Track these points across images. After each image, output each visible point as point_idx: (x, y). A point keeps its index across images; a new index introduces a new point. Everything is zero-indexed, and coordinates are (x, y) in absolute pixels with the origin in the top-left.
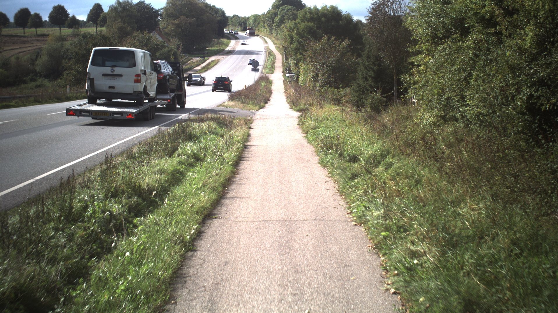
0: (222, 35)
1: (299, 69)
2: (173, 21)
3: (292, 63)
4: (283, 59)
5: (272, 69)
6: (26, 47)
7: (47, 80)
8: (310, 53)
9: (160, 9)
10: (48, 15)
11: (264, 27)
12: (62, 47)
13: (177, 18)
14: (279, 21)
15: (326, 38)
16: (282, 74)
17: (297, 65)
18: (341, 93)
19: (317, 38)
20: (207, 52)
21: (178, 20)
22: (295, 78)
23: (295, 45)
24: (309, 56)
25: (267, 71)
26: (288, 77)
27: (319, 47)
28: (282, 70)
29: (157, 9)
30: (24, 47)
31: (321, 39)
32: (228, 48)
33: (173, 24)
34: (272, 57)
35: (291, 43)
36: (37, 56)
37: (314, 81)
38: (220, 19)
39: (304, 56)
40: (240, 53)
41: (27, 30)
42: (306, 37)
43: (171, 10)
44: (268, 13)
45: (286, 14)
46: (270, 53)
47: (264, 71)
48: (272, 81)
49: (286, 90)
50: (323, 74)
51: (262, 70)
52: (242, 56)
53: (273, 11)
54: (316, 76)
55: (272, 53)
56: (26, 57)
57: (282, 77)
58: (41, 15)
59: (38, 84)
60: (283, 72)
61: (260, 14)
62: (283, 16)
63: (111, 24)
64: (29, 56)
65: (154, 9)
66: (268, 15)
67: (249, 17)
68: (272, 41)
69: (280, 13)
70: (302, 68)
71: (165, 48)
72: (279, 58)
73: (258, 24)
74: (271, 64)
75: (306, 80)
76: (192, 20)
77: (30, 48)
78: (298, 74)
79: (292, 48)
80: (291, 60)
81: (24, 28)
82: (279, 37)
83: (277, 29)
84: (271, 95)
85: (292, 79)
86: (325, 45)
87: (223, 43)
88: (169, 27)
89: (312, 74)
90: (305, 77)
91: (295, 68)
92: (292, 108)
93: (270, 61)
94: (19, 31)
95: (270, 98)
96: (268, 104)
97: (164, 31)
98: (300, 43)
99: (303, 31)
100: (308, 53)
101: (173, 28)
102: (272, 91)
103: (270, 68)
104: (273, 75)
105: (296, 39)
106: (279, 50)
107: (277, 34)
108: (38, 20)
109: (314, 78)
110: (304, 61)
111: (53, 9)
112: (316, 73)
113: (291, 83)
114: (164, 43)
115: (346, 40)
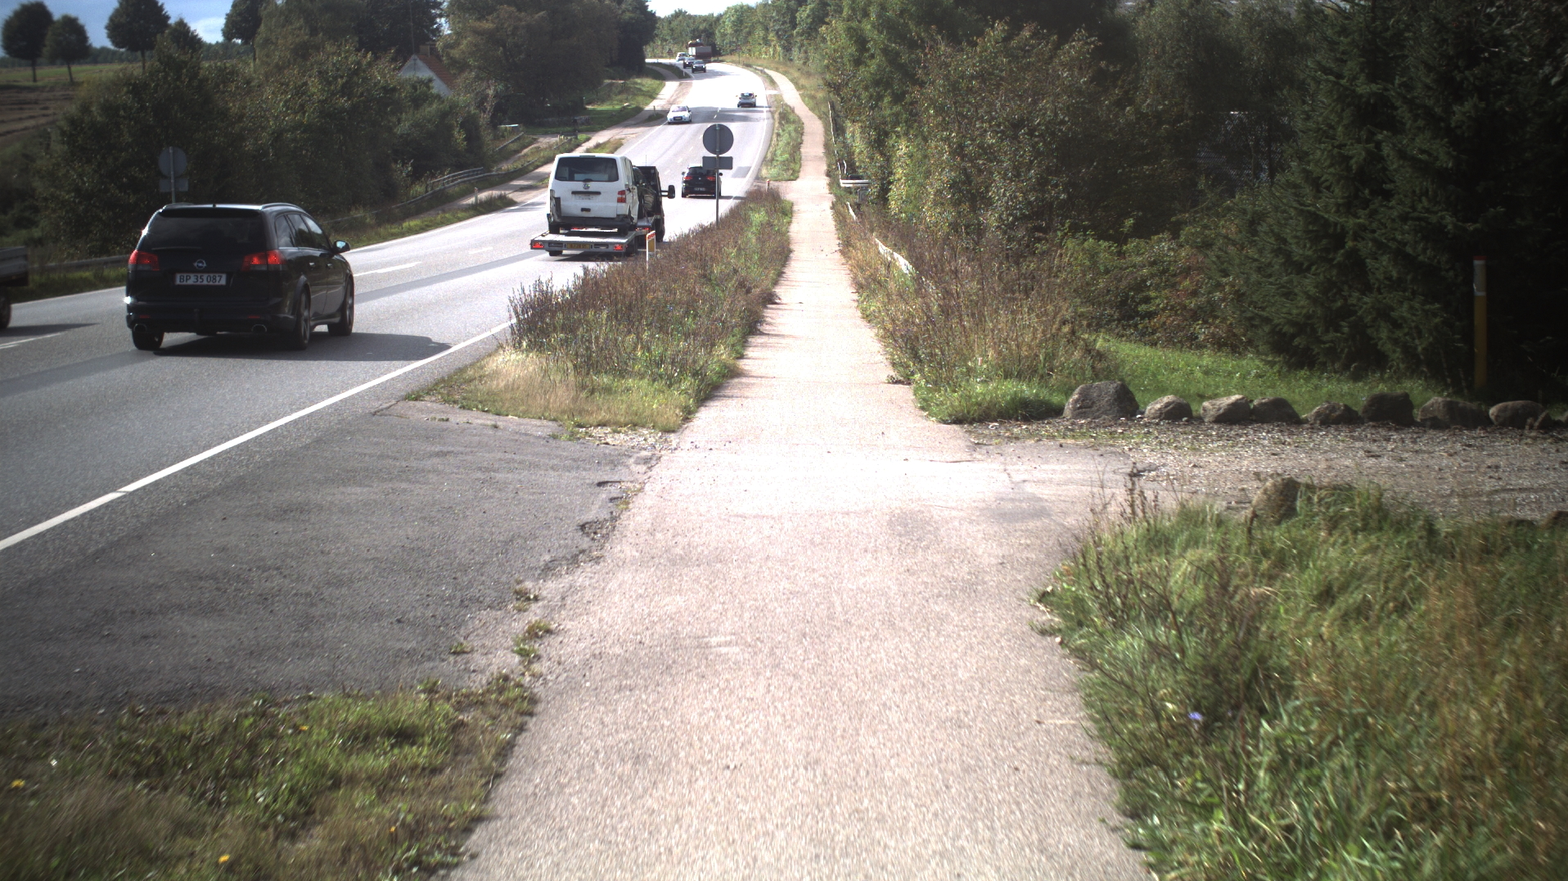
0: (638, 68)
1: (888, 159)
2: (477, 24)
3: (856, 139)
4: (827, 131)
5: (792, 165)
8: (935, 88)
11: (766, 42)
13: (489, 14)
14: (809, 20)
15: (998, 29)
16: (825, 180)
17: (879, 143)
18: (1136, 259)
19: (958, 34)
20: (585, 117)
21: (490, 18)
22: (873, 190)
23: (873, 68)
24: (933, 102)
25: (774, 171)
26: (848, 190)
27: (974, 66)
28: (824, 167)
31: (981, 34)
32: (655, 105)
33: (476, 32)
34: (791, 128)
35: (858, 62)
38: (631, 18)
39: (912, 105)
41: (41, 70)
46: (785, 116)
47: (764, 172)
48: (792, 205)
49: (846, 247)
50: (1016, 169)
51: (759, 170)
52: (695, 126)
54: (964, 183)
55: (791, 117)
57: (826, 190)
58: (81, 21)
60: (828, 174)
62: (823, 4)
66: (776, 4)
67: (720, 16)
68: (792, 80)
70: (899, 153)
71: (431, 104)
72: (815, 130)
73: (749, 33)
74: (789, 149)
75: (918, 198)
76: (536, 16)
77: (31, 123)
78: (883, 179)
79: (862, 81)
80: (853, 132)
81: (34, 65)
82: (812, 66)
83: (805, 42)
84: (784, 266)
85: (864, 199)
86: (996, 57)
87: (640, 90)
88: (465, 42)
89: (947, 176)
90: (913, 189)
91: (872, 159)
92: (907, 380)
93: (785, 138)
94: (21, 75)
95: (778, 290)
96: (762, 334)
97: (448, 55)
98: (892, 57)
99: (902, 12)
100: (929, 90)
101: (475, 46)
102: (792, 247)
103: (783, 163)
104: (794, 183)
105: (875, 44)
106: (815, 105)
107: (807, 59)
108: (73, 37)
109: (960, 191)
110: (910, 127)
111: (121, 4)
112: (965, 171)
113: (865, 214)
114: (429, 84)
115: (1077, 35)
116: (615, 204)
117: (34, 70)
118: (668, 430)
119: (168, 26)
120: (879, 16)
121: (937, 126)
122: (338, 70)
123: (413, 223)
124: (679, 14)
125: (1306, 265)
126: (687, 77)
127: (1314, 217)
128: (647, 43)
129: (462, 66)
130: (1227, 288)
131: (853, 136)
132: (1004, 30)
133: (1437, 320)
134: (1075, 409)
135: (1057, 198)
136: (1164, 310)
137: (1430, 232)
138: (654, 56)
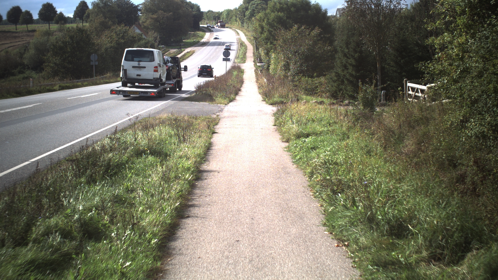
0: (198, 28)
1: (270, 58)
2: (152, 16)
3: (262, 52)
4: (254, 49)
5: (244, 59)
6: (16, 42)
7: (34, 72)
8: (280, 42)
9: (140, 4)
10: (38, 12)
11: (236, 21)
12: (48, 41)
13: (156, 13)
14: (249, 15)
15: (296, 27)
16: (253, 63)
17: (267, 54)
18: (316, 82)
19: (287, 27)
20: (183, 44)
22: (266, 66)
23: (265, 35)
24: (279, 45)
25: (239, 60)
26: (259, 66)
27: (290, 36)
28: (253, 60)
29: (136, 5)
30: (14, 42)
31: (292, 28)
32: (203, 40)
33: (152, 18)
34: (244, 48)
35: (261, 33)
36: (25, 50)
37: (285, 70)
38: (196, 14)
39: (275, 45)
40: (214, 44)
41: (18, 26)
42: (276, 27)
43: (149, 6)
44: (239, 8)
45: (256, 8)
46: (242, 44)
47: (236, 61)
48: (244, 70)
49: (257, 79)
50: (295, 62)
51: (234, 60)
52: (216, 47)
53: (244, 6)
54: (287, 65)
56: (15, 51)
57: (253, 66)
58: (31, 12)
59: (26, 76)
60: (254, 62)
61: (232, 9)
62: (254, 10)
63: (93, 19)
64: (18, 50)
65: (134, 5)
66: (239, 10)
67: (222, 13)
68: (244, 33)
69: (251, 7)
70: (272, 57)
71: (142, 41)
72: (250, 48)
73: (231, 18)
74: (243, 54)
75: (276, 69)
76: (169, 14)
77: (20, 43)
78: (268, 63)
79: (262, 38)
80: (261, 50)
82: (250, 29)
83: (248, 21)
85: (263, 68)
86: (295, 34)
87: (199, 36)
88: (148, 21)
89: (283, 63)
90: (275, 66)
91: (266, 58)
92: (265, 101)
93: (242, 51)
94: (12, 28)
96: (239, 95)
97: (143, 25)
98: (270, 32)
99: (273, 20)
101: (151, 22)
103: (241, 58)
104: (244, 64)
105: (266, 28)
106: (250, 41)
107: (248, 26)
108: (28, 17)
109: (286, 67)
110: (274, 50)
111: (43, 7)
112: (287, 62)
113: (262, 72)
114: (141, 35)
115: (316, 28)
116: (153, 73)
117: (16, 26)
118: (226, 105)
119: (57, 14)
120: (267, 21)
121: (281, 50)
122: (120, 31)
125: (335, 81)
126: (211, 31)
127: (337, 73)
128: (200, 21)
129: (148, 29)
133: (352, 90)
135: (304, 69)
136: (320, 91)
137: (351, 75)
138: (202, 24)
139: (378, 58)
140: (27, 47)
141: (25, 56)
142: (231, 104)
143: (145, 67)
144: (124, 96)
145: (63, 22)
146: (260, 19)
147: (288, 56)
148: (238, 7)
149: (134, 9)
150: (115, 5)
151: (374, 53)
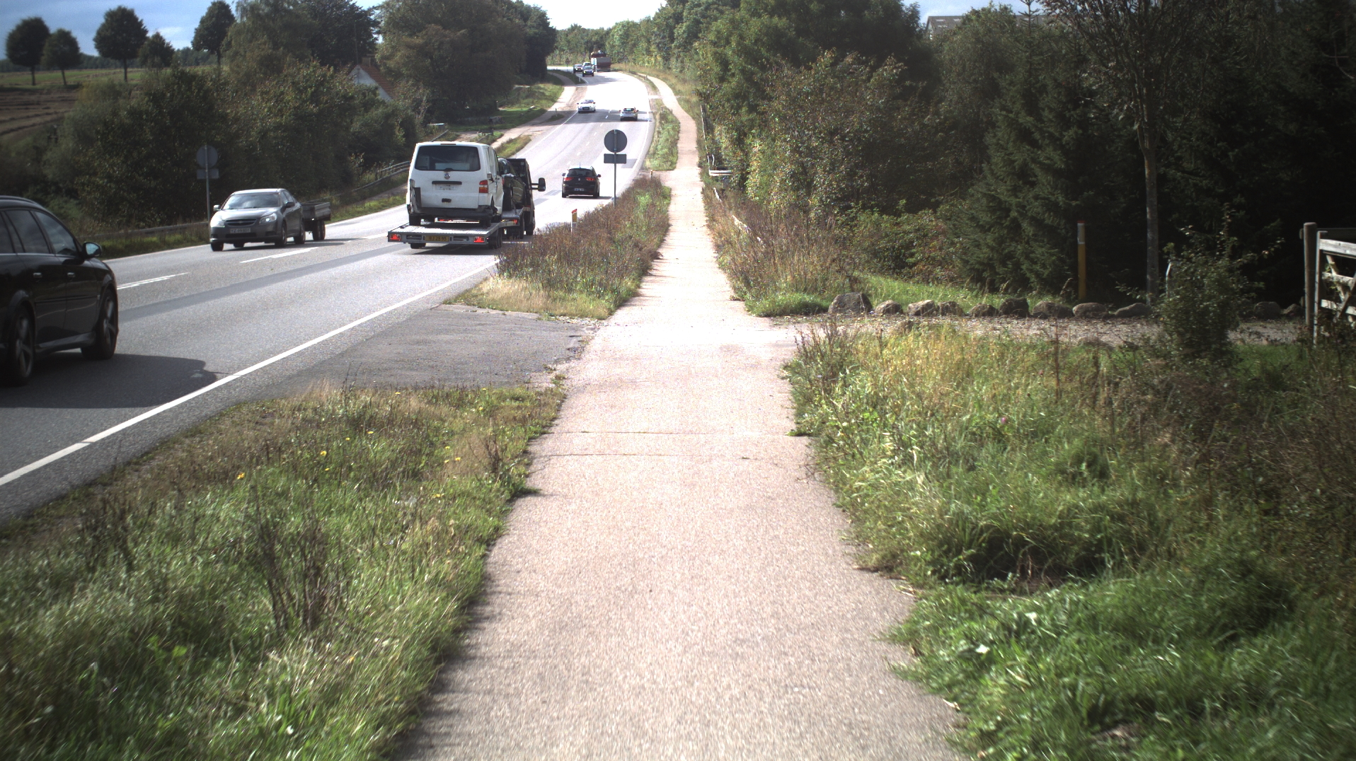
0: (541, 74)
1: (747, 154)
2: (409, 40)
3: (723, 138)
4: (699, 130)
5: (671, 158)
6: (28, 117)
8: (780, 103)
9: (374, 8)
10: (93, 34)
11: (649, 52)
13: (420, 31)
14: (685, 35)
15: (827, 57)
16: (698, 170)
17: (739, 141)
18: (906, 227)
19: (800, 59)
20: (498, 117)
21: (420, 34)
22: (735, 179)
23: (734, 85)
24: (778, 113)
25: (656, 162)
26: (716, 179)
27: (809, 84)
28: (697, 160)
29: (365, 8)
30: (22, 118)
31: (814, 60)
32: (557, 107)
33: (409, 46)
34: (670, 127)
35: (722, 79)
36: (49, 139)
37: (797, 189)
38: (536, 33)
39: (763, 113)
40: (584, 116)
41: (40, 75)
42: (767, 59)
43: (402, 11)
44: (658, 16)
45: (704, 16)
46: (664, 117)
47: (648, 163)
48: (670, 190)
49: (712, 220)
50: (832, 164)
51: (644, 162)
52: (590, 125)
53: (670, 11)
54: (801, 174)
55: (670, 117)
56: (22, 143)
57: (698, 178)
58: (74, 34)
60: (700, 165)
61: (637, 21)
62: (697, 22)
64: (29, 139)
65: (358, 8)
66: (658, 21)
67: (609, 31)
68: (671, 86)
69: (690, 14)
70: (755, 150)
71: (377, 108)
72: (689, 129)
73: (634, 45)
74: (668, 144)
75: (768, 185)
76: (459, 33)
77: (38, 120)
78: (743, 170)
79: (724, 95)
80: (721, 131)
81: (33, 71)
82: (688, 74)
83: (682, 54)
84: (665, 235)
85: (728, 185)
86: (826, 77)
87: (543, 94)
88: (399, 54)
89: (788, 168)
90: (765, 178)
91: (735, 153)
92: (741, 299)
93: (664, 136)
94: (22, 78)
95: (660, 251)
96: (651, 275)
97: (385, 64)
98: (748, 76)
99: (756, 41)
100: (775, 104)
101: (408, 57)
102: (670, 222)
103: (663, 156)
104: (672, 173)
105: (735, 65)
106: (689, 108)
107: (683, 68)
108: (67, 48)
109: (799, 180)
110: (762, 130)
111: (107, 20)
112: (802, 164)
113: (726, 197)
114: (374, 91)
115: (888, 61)
116: (477, 194)
117: (33, 74)
118: (601, 318)
119: (147, 39)
120: (738, 44)
121: (781, 130)
122: (307, 81)
123: (373, 203)
124: (575, 28)
125: (987, 227)
126: (583, 82)
127: (993, 198)
128: (548, 54)
129: (396, 75)
130: (958, 245)
131: (720, 134)
132: (832, 58)
133: (1054, 258)
134: (834, 308)
135: (862, 185)
136: (921, 260)
137: (1051, 206)
138: (554, 64)
139: (1147, 145)
140: (55, 131)
141: (48, 155)
142: (622, 314)
143: (459, 183)
144: (413, 246)
145: (157, 59)
146: (718, 38)
147: (809, 145)
148: (652, 15)
149: (361, 20)
150: (303, 9)
151: (1136, 127)
